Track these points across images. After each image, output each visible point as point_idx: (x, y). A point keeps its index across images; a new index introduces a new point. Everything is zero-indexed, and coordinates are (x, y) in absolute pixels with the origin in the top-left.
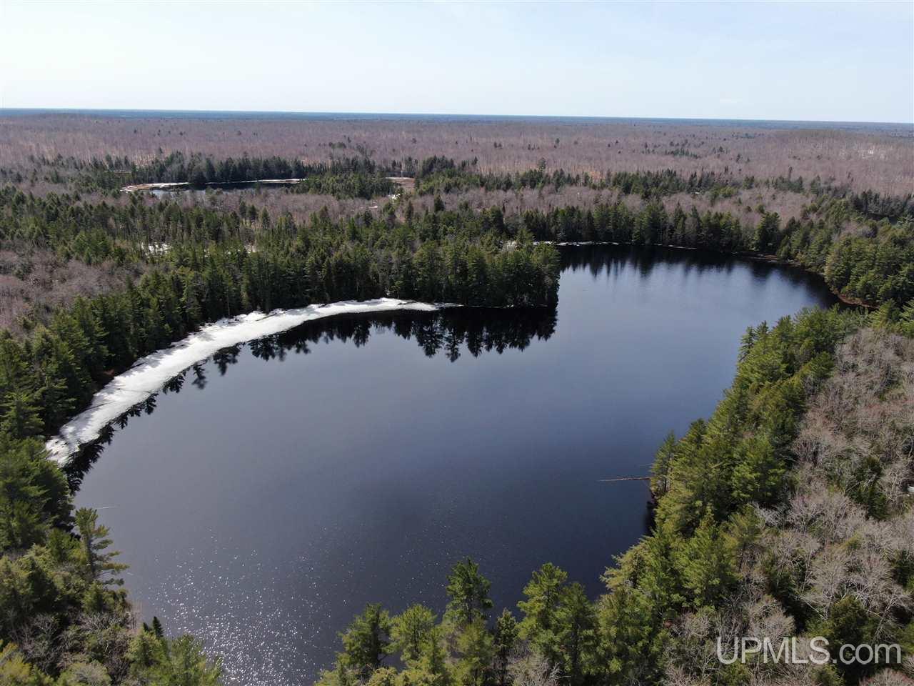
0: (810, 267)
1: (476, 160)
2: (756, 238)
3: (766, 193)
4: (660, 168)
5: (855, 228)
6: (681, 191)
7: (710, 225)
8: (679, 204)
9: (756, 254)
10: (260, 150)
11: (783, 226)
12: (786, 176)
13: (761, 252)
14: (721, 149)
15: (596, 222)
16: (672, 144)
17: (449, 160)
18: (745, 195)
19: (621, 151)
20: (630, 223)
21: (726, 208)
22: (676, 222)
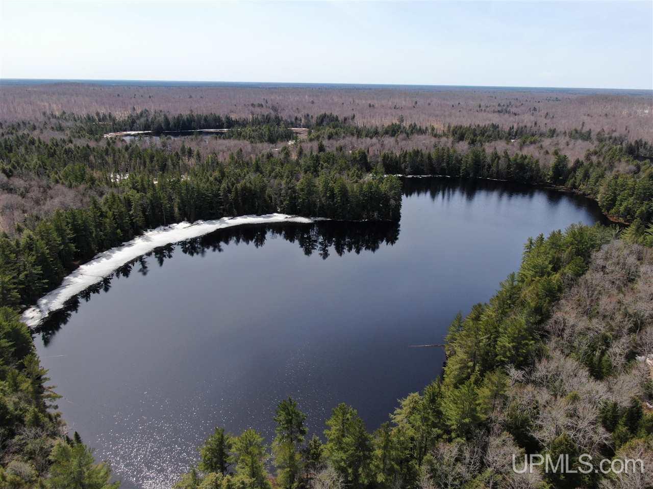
0: (589, 194)
1: (354, 116)
2: (551, 173)
3: (563, 140)
4: (487, 123)
5: (624, 167)
6: (501, 139)
7: (517, 164)
8: (495, 148)
9: (550, 185)
10: (202, 108)
11: (570, 165)
12: (579, 128)
13: (554, 184)
14: (535, 109)
15: (434, 161)
16: (499, 105)
17: (335, 116)
18: (546, 142)
19: (461, 110)
20: (459, 161)
21: (530, 151)
22: (493, 161)
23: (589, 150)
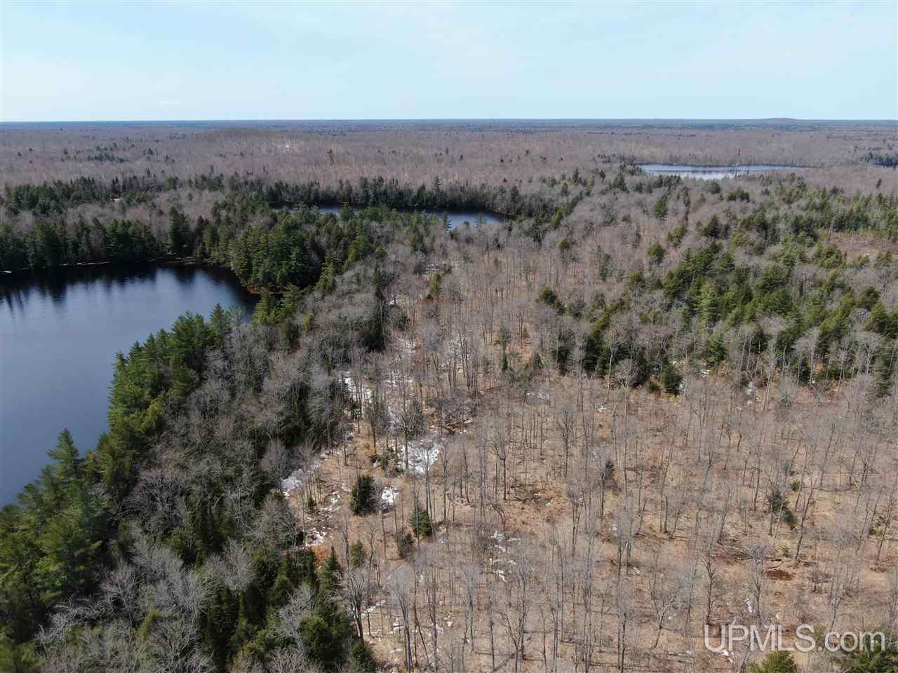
2: (170, 241)
6: (98, 199)
12: (207, 175)
21: (138, 214)
23: (216, 203)
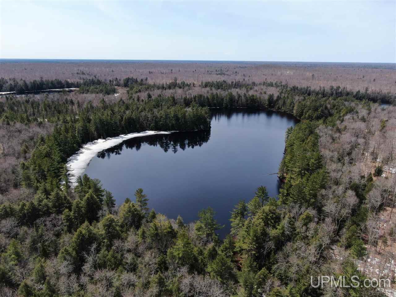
0: (288, 111)
2: (267, 103)
9: (267, 109)
11: (275, 98)
13: (269, 108)
14: (236, 72)
15: (210, 100)
20: (222, 99)
21: (254, 93)
22: (239, 98)
23: (278, 91)
